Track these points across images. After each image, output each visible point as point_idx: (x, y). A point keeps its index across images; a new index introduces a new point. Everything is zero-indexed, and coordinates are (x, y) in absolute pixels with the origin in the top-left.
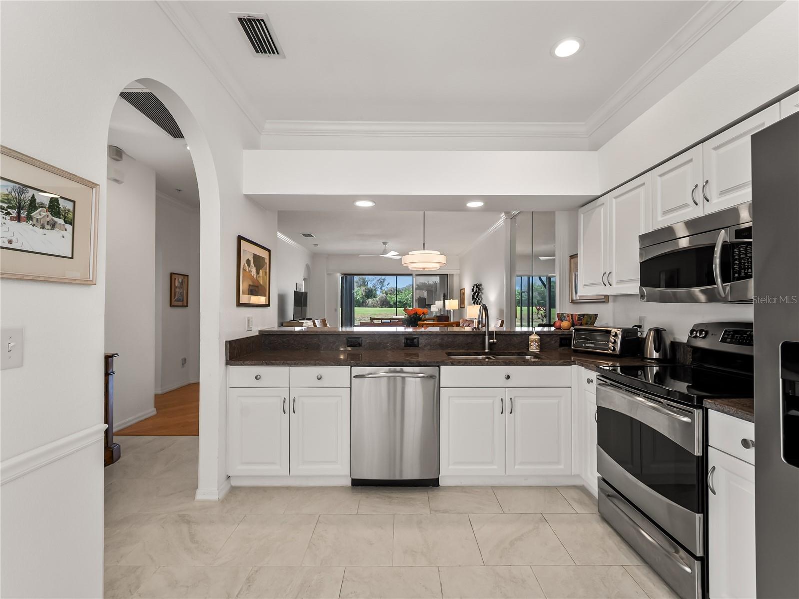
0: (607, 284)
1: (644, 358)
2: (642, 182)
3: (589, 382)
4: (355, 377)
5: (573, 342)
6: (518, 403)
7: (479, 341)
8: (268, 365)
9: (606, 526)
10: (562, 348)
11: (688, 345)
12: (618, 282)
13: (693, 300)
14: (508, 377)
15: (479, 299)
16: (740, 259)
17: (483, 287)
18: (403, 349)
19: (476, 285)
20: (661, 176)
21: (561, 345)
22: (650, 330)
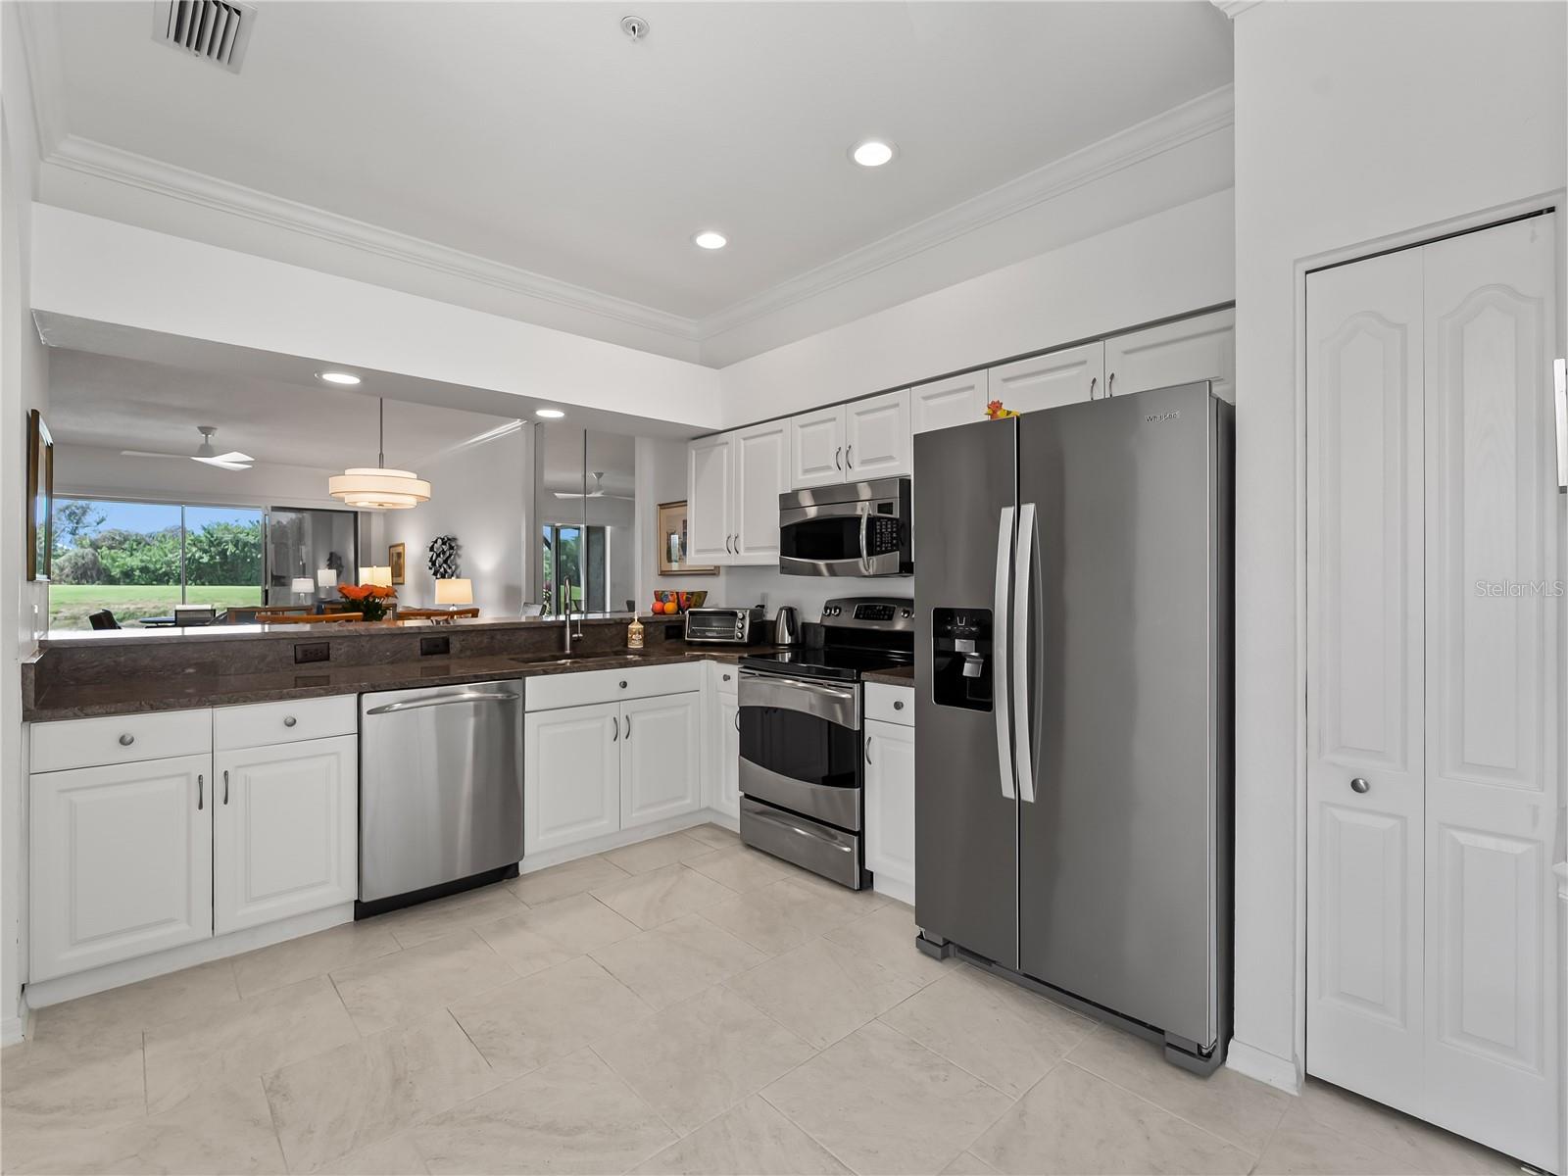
0: (733, 551)
1: (774, 644)
2: (780, 429)
3: (725, 680)
4: (369, 713)
5: (687, 631)
6: (636, 721)
7: (553, 637)
8: (154, 708)
9: (754, 852)
10: (668, 642)
11: (820, 625)
12: (748, 549)
13: (816, 572)
14: (624, 685)
15: (450, 568)
16: (882, 533)
17: (460, 543)
18: (419, 661)
19: (443, 539)
20: (802, 427)
21: (668, 637)
22: (781, 609)
